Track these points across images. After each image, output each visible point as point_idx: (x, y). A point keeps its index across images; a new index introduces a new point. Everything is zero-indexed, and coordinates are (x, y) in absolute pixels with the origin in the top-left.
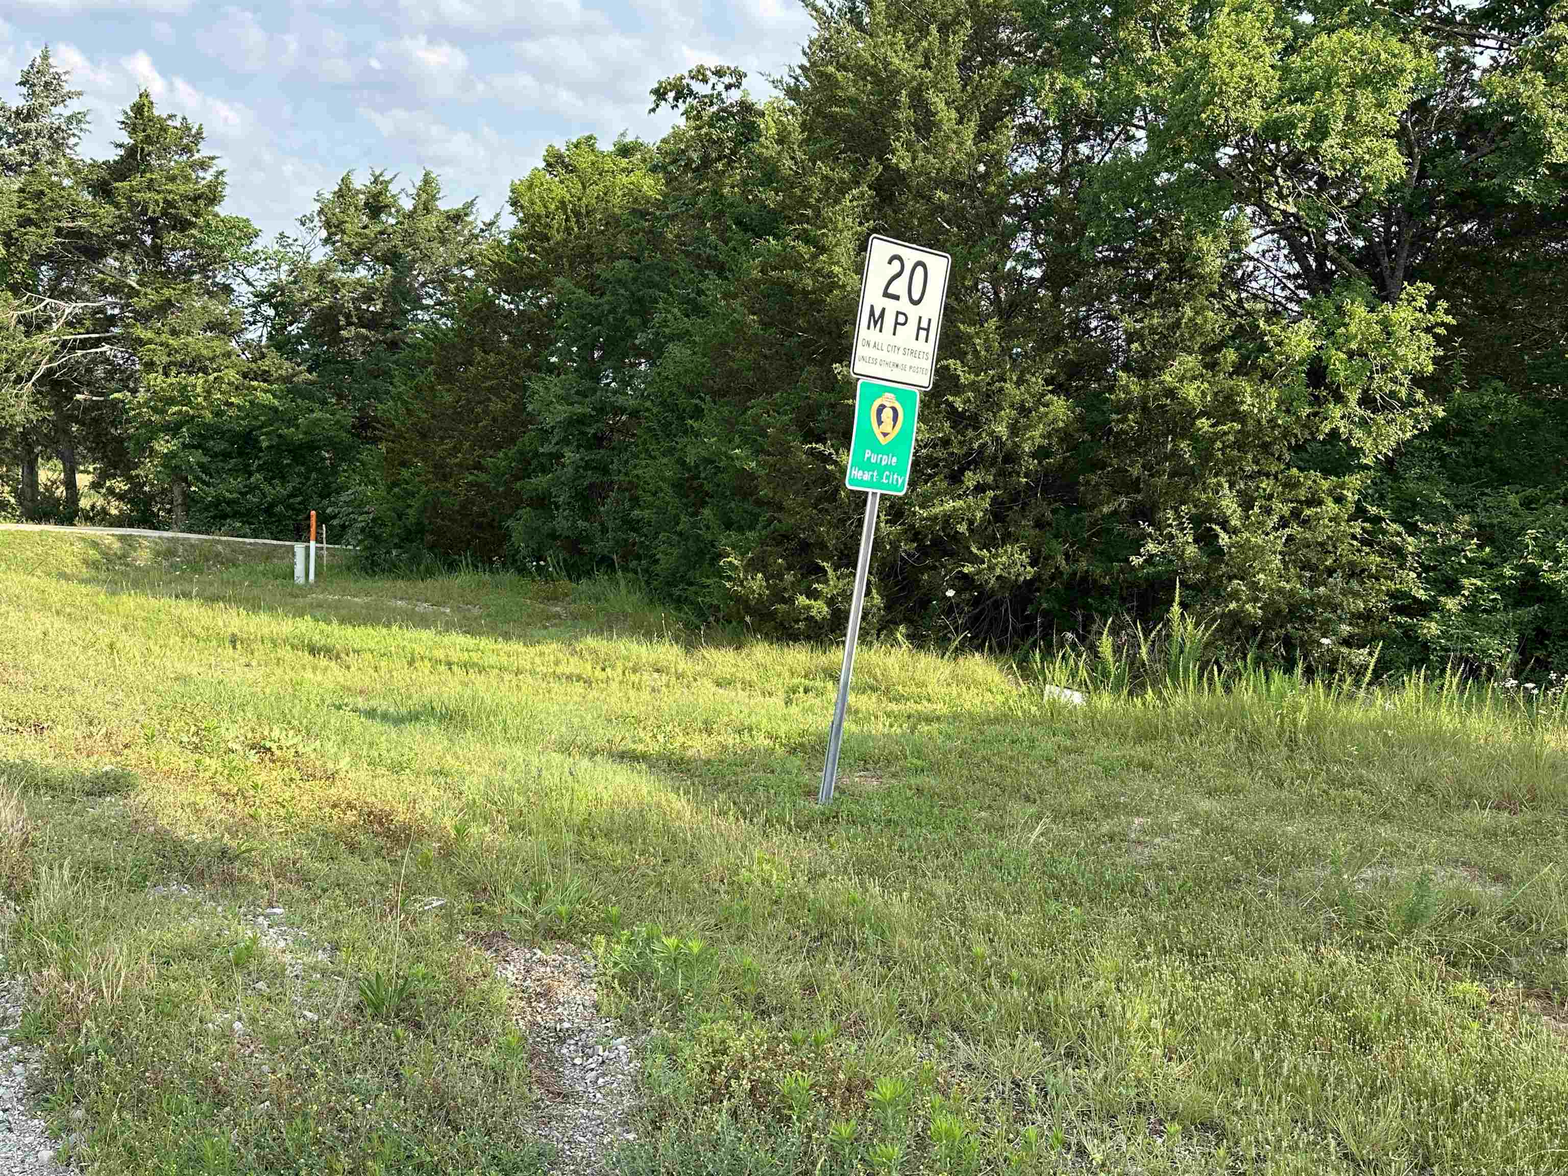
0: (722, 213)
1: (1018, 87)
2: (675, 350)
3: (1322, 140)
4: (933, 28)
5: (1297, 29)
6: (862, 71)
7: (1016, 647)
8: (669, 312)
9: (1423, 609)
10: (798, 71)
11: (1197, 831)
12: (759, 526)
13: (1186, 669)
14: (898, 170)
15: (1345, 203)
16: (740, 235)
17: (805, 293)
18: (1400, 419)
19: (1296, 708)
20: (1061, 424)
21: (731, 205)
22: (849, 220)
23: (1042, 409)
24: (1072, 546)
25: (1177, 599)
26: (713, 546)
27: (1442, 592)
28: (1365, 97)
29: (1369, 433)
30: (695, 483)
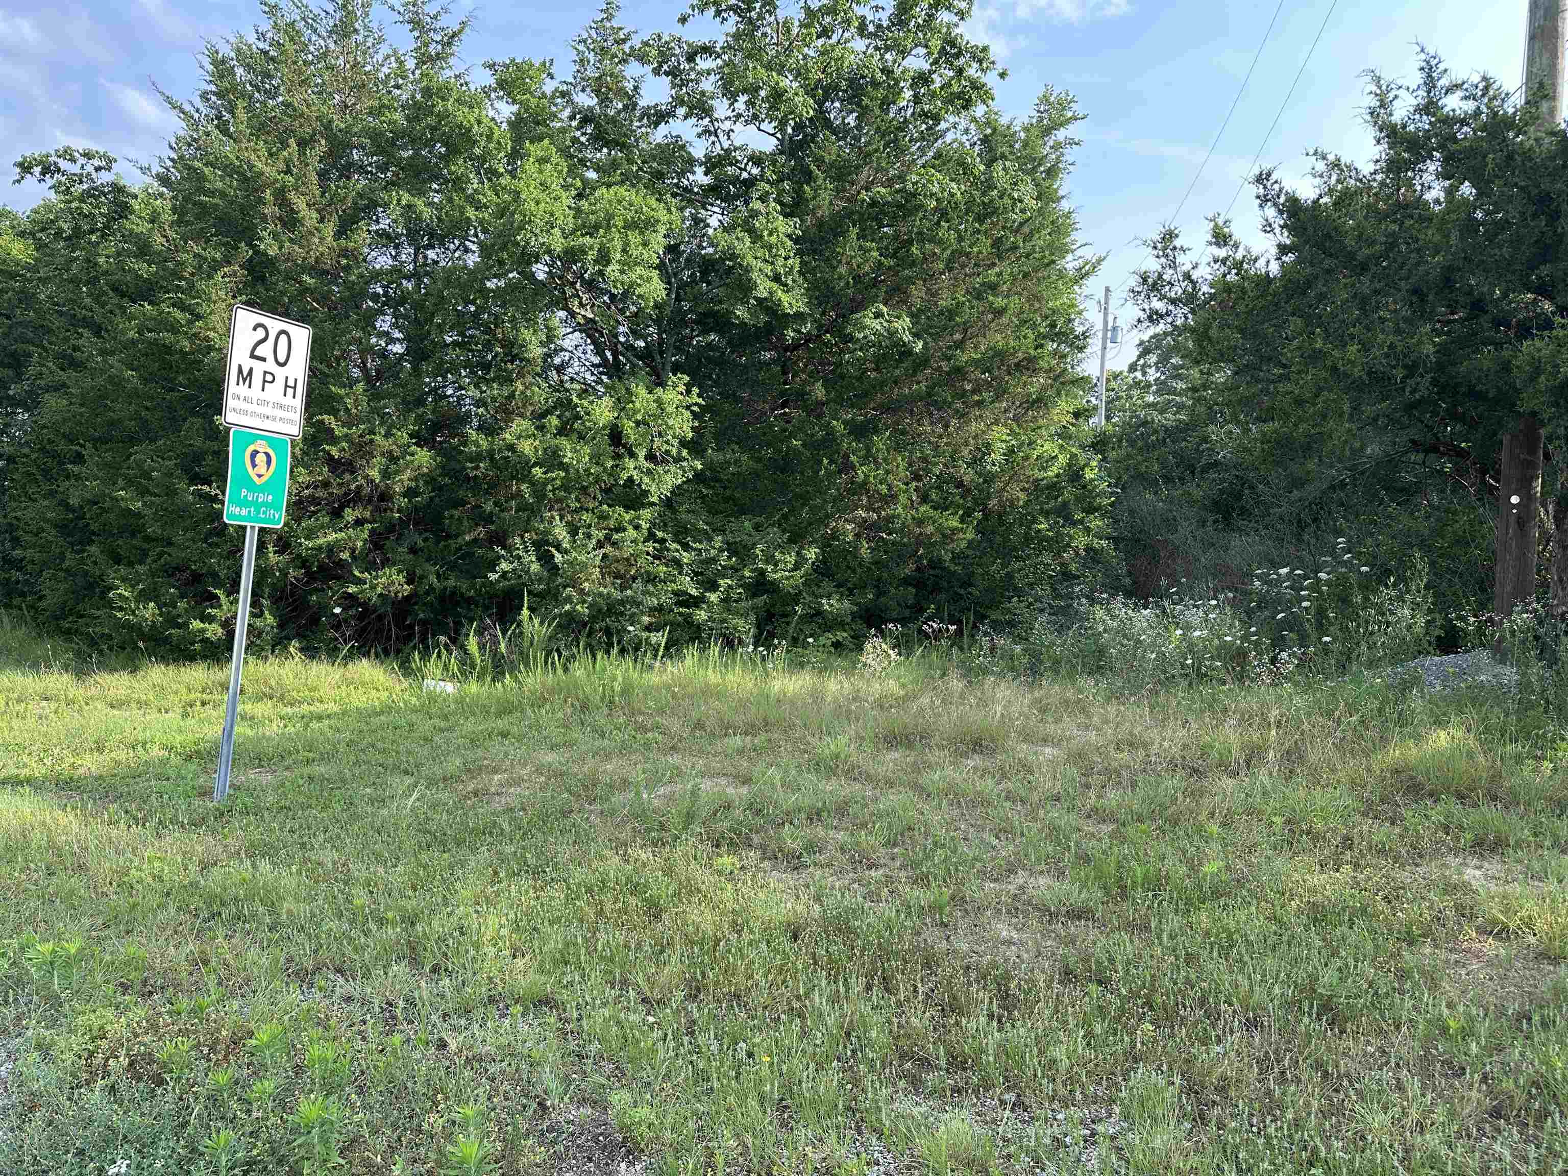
0: (97, 278)
1: (371, 200)
2: (53, 402)
3: (606, 266)
4: (292, 142)
5: (585, 181)
6: (229, 170)
7: (398, 652)
8: (44, 365)
9: (696, 602)
10: (169, 163)
11: (543, 779)
12: (149, 560)
13: (535, 658)
14: (266, 255)
15: (628, 314)
16: (116, 300)
17: (184, 354)
18: (673, 469)
19: (614, 679)
20: (425, 470)
21: (106, 273)
22: (222, 294)
23: (408, 458)
24: (441, 567)
25: (526, 605)
26: (103, 581)
27: (706, 590)
28: (634, 238)
29: (654, 480)
30: (81, 523)
